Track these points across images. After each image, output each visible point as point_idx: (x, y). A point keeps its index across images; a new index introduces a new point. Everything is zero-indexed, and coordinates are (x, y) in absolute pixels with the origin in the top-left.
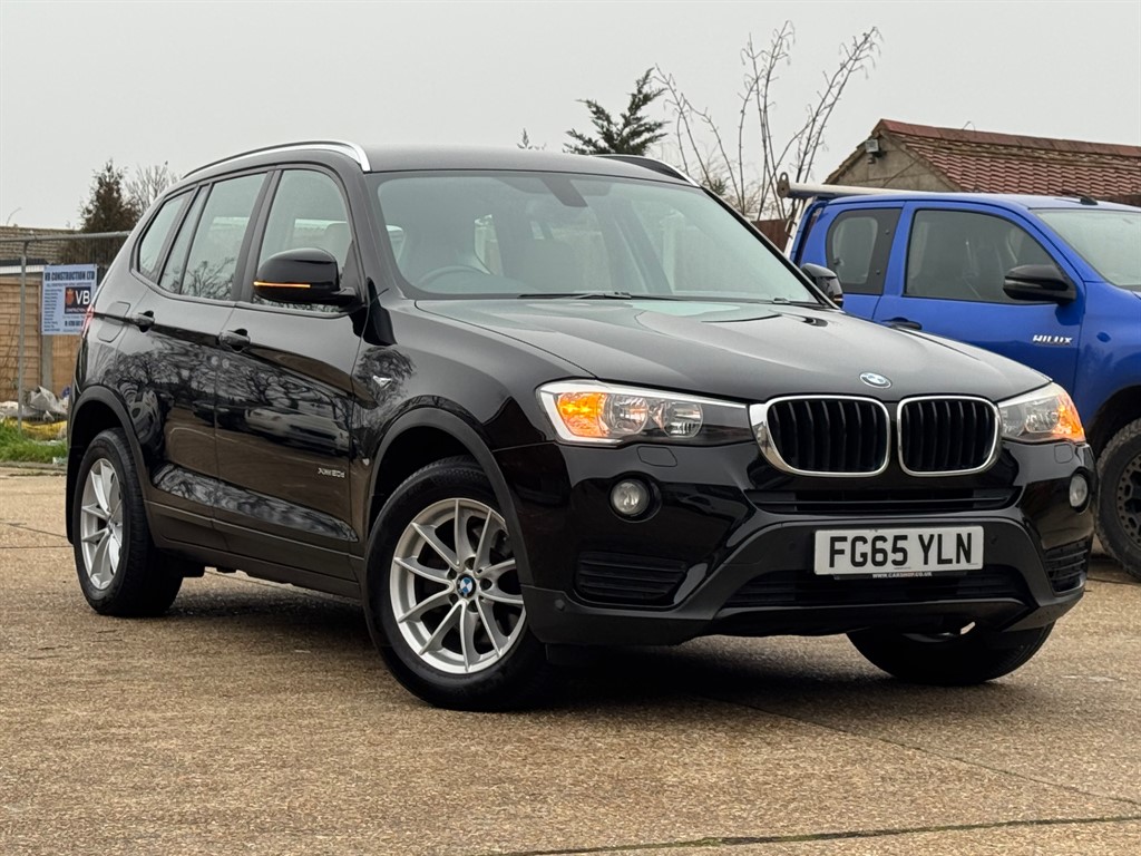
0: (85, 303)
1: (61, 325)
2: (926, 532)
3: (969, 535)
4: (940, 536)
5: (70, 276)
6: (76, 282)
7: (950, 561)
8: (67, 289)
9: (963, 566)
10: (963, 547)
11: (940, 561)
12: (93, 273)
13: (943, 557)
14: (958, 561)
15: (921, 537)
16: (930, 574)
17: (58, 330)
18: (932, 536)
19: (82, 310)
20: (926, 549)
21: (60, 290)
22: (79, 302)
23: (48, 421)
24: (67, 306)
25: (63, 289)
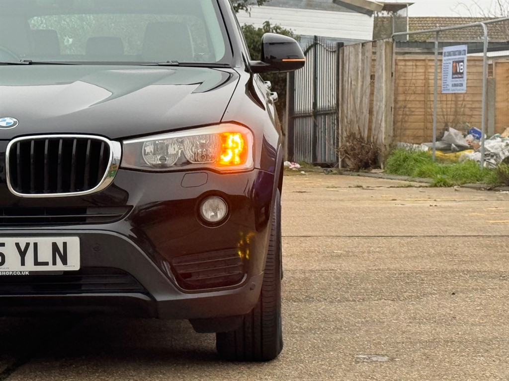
0: (461, 71)
1: (450, 87)
2: (23, 241)
3: (65, 244)
4: (36, 245)
5: (454, 53)
6: (457, 57)
7: (46, 264)
8: (453, 62)
9: (60, 267)
10: (59, 253)
11: (36, 263)
12: (465, 50)
13: (40, 260)
14: (54, 263)
15: (17, 245)
16: (27, 273)
17: (449, 90)
18: (28, 245)
19: (460, 76)
20: (23, 254)
21: (450, 63)
22: (458, 71)
23: (454, 151)
24: (453, 74)
25: (451, 62)
